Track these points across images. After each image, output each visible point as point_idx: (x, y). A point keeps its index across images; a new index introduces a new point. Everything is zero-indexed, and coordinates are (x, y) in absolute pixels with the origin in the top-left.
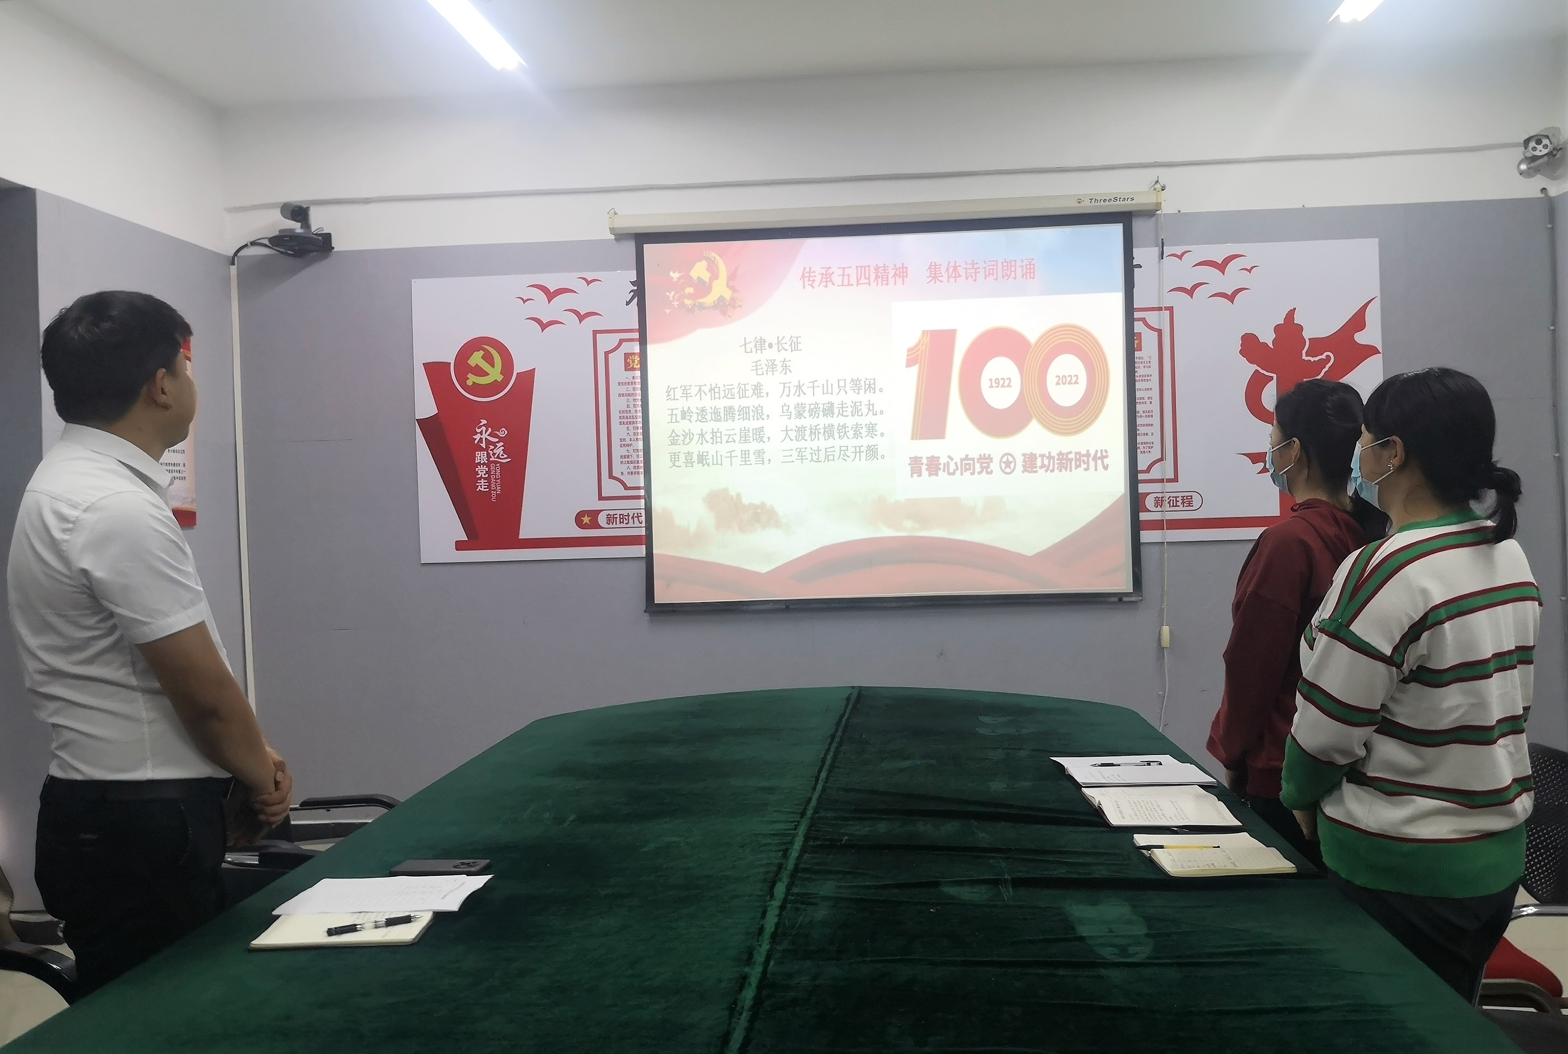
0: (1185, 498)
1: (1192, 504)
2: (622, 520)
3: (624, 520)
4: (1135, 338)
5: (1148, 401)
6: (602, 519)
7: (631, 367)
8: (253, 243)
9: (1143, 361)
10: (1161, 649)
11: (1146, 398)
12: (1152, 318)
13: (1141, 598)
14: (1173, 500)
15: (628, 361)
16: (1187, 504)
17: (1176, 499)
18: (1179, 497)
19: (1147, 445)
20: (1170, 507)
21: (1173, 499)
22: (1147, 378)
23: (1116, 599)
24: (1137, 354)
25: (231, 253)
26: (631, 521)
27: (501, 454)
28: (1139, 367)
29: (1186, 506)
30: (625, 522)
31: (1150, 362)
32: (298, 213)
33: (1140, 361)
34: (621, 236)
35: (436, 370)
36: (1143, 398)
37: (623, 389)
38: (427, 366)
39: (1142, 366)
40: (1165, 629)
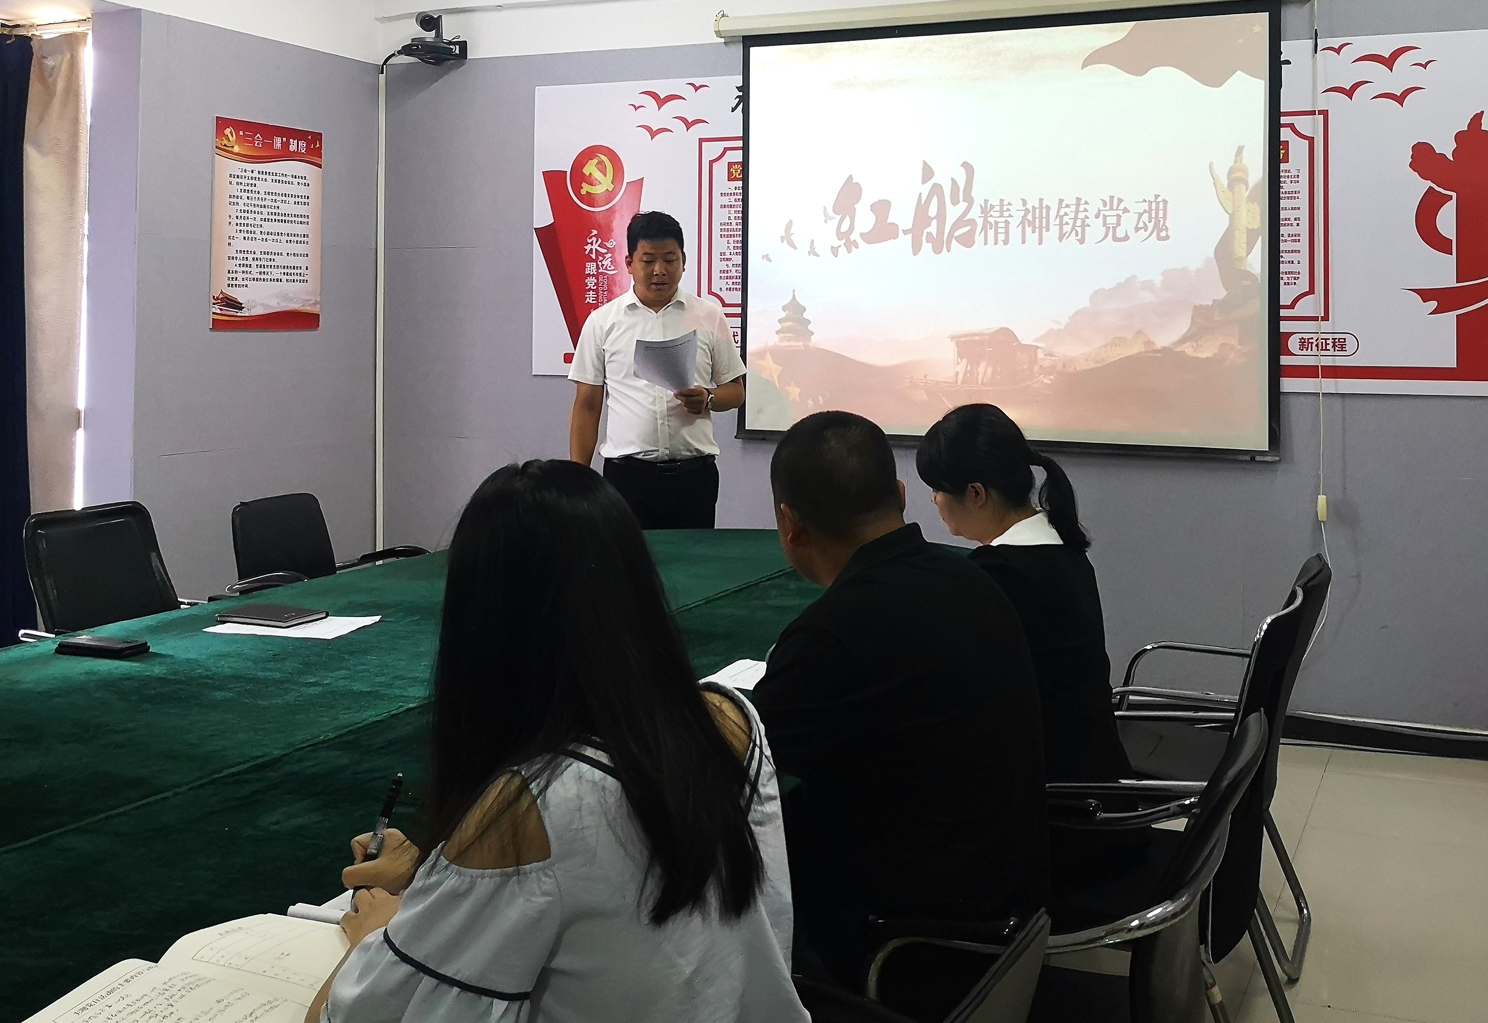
0: (1337, 340)
1: (1345, 348)
4: (1281, 147)
5: (1295, 223)
7: (734, 176)
8: (400, 52)
9: (1290, 174)
11: (1292, 219)
12: (1303, 125)
13: (1278, 458)
14: (1322, 342)
15: (731, 170)
16: (1339, 348)
18: (1329, 339)
19: (1292, 276)
20: (1318, 350)
22: (1293, 195)
23: (1244, 458)
24: (1283, 166)
25: (380, 63)
27: (608, 266)
28: (1285, 182)
29: (1338, 350)
31: (1298, 176)
32: (429, 22)
33: (1287, 174)
34: (730, 40)
35: (553, 179)
36: (1289, 219)
37: (725, 200)
38: (546, 174)
39: (1288, 180)
40: (1322, 499)
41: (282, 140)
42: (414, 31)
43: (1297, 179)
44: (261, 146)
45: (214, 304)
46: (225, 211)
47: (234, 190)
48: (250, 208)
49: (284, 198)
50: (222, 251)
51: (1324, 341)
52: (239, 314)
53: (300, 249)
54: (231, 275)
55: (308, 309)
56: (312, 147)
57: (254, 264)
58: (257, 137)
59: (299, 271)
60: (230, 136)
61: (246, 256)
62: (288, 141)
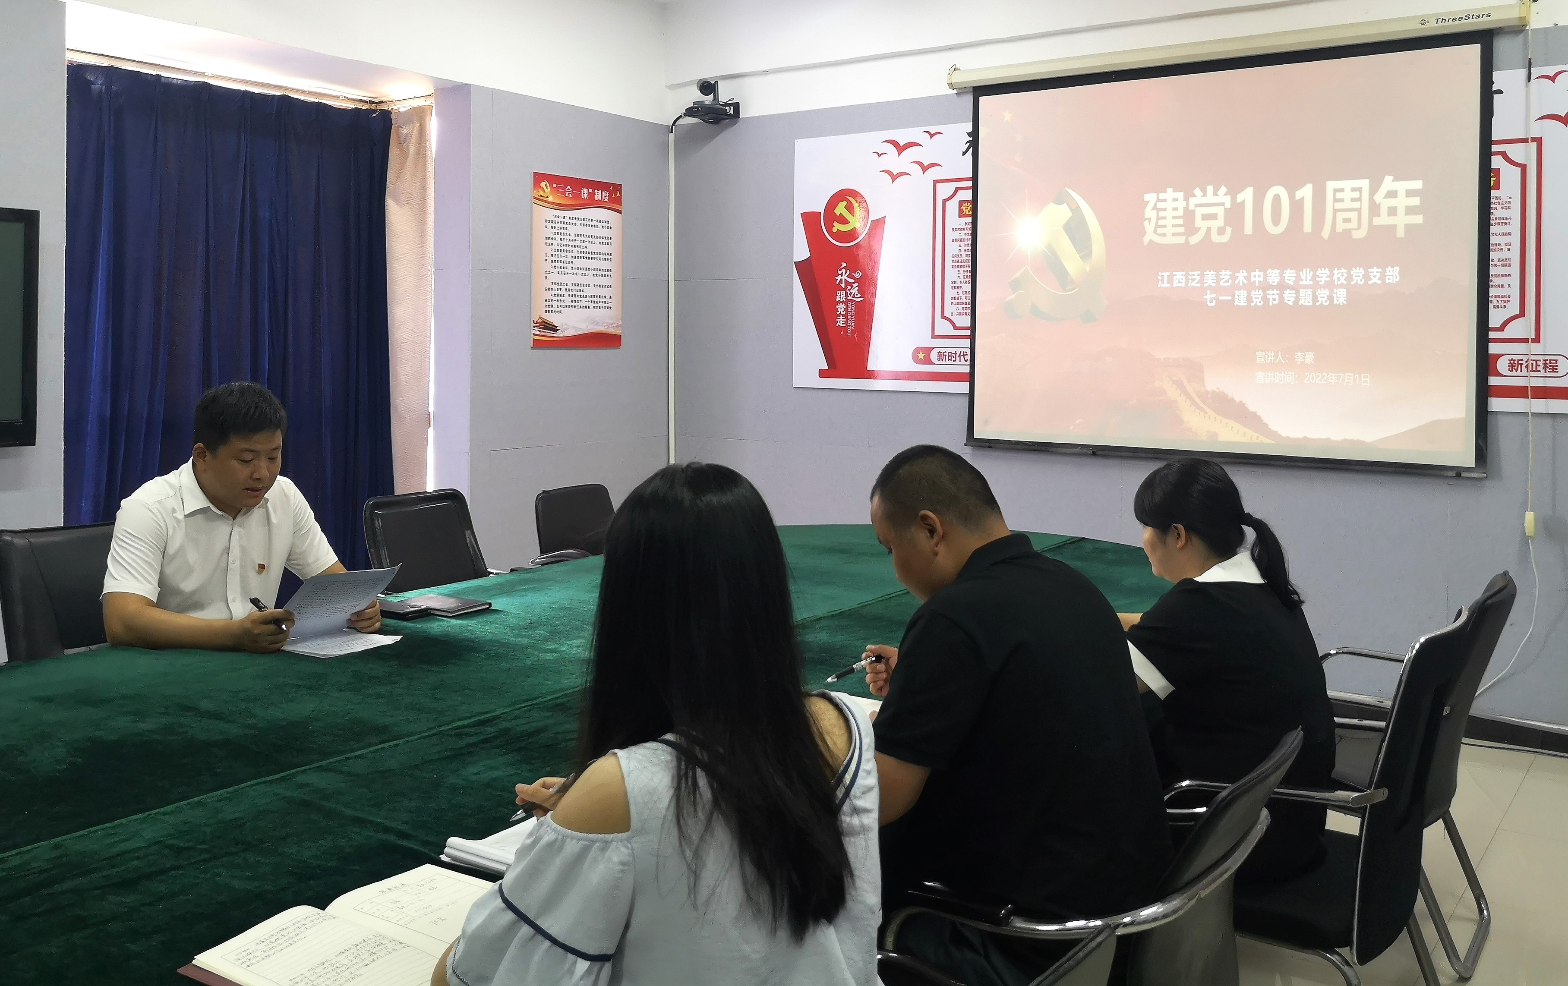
0: (1548, 362)
1: (1556, 369)
2: (950, 358)
4: (1492, 174)
5: (1505, 248)
6: (934, 356)
7: (964, 213)
8: (685, 114)
9: (1501, 201)
11: (1502, 243)
12: (1516, 152)
13: (1487, 475)
14: (1532, 364)
15: (962, 208)
16: (1550, 369)
17: (1537, 363)
18: (1540, 360)
19: (1502, 299)
20: (1528, 372)
21: (1533, 362)
22: (1505, 220)
23: (1453, 474)
24: (1494, 193)
25: (669, 124)
26: (958, 359)
27: (856, 294)
28: (1496, 208)
29: (1549, 372)
30: (953, 359)
31: (1509, 202)
32: (707, 87)
33: (1497, 201)
34: (961, 91)
35: (810, 219)
36: (1499, 245)
37: (956, 235)
38: (803, 215)
39: (1499, 207)
40: (1530, 516)
41: (588, 190)
42: (695, 95)
43: (1508, 205)
44: (571, 196)
45: (534, 327)
46: (542, 250)
47: (549, 233)
48: (562, 248)
49: (590, 239)
50: (540, 284)
51: (1534, 362)
52: (555, 335)
53: (605, 281)
54: (548, 303)
55: (612, 331)
56: (613, 196)
57: (566, 294)
58: (567, 188)
59: (604, 300)
60: (545, 188)
61: (559, 287)
62: (593, 191)
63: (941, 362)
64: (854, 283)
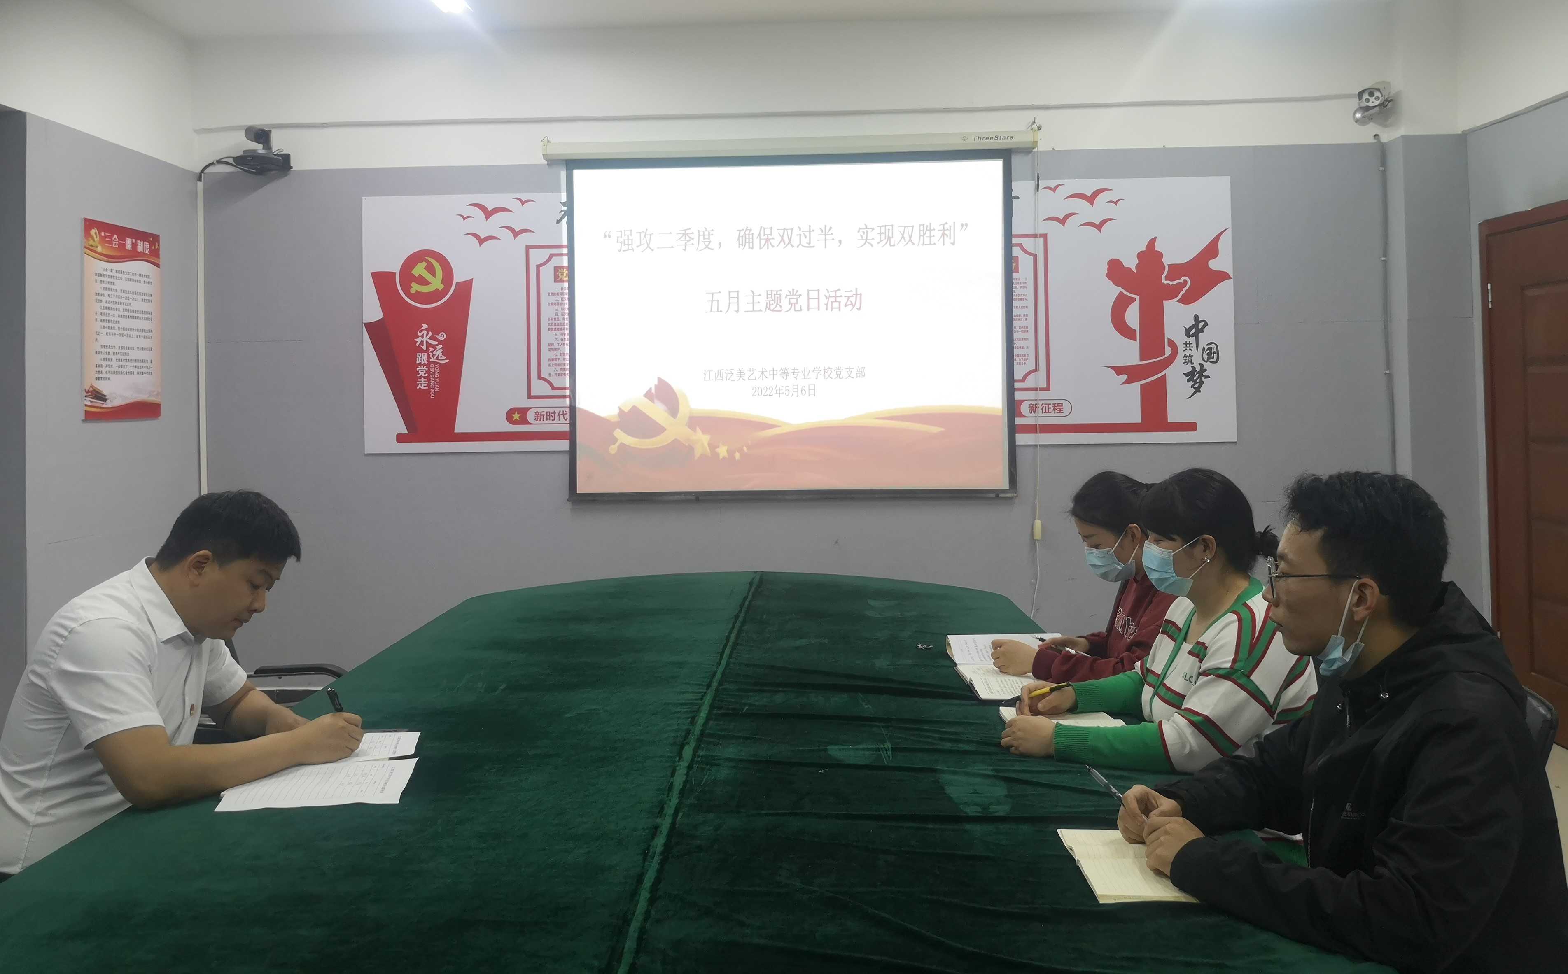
0: (1056, 405)
1: (1062, 410)
2: (548, 417)
3: (551, 417)
4: (1013, 261)
5: (1024, 318)
6: (530, 416)
7: (560, 278)
8: (219, 162)
9: (1019, 282)
10: (1033, 541)
11: (1022, 315)
12: (1028, 243)
13: (1015, 495)
14: (1046, 407)
15: (557, 273)
16: (1058, 411)
18: (1050, 404)
19: (1022, 357)
20: (1042, 413)
22: (1023, 297)
23: (993, 495)
24: (1014, 275)
25: (199, 171)
26: (557, 418)
27: (439, 356)
28: (1016, 287)
29: (1057, 413)
30: (551, 418)
31: (1026, 282)
32: (259, 135)
33: (1017, 282)
35: (382, 280)
36: (1020, 315)
37: (553, 299)
38: (375, 275)
39: (1018, 286)
40: (1038, 523)
41: (132, 240)
42: (244, 143)
43: (1025, 285)
44: (117, 246)
45: (86, 396)
49: (134, 296)
50: (91, 348)
51: (1047, 406)
52: (104, 406)
53: (148, 343)
54: (97, 369)
55: (154, 399)
56: (154, 248)
57: (114, 358)
58: (114, 237)
59: (148, 364)
60: (95, 236)
61: (108, 350)
62: (136, 242)
63: (538, 422)
64: (437, 345)
